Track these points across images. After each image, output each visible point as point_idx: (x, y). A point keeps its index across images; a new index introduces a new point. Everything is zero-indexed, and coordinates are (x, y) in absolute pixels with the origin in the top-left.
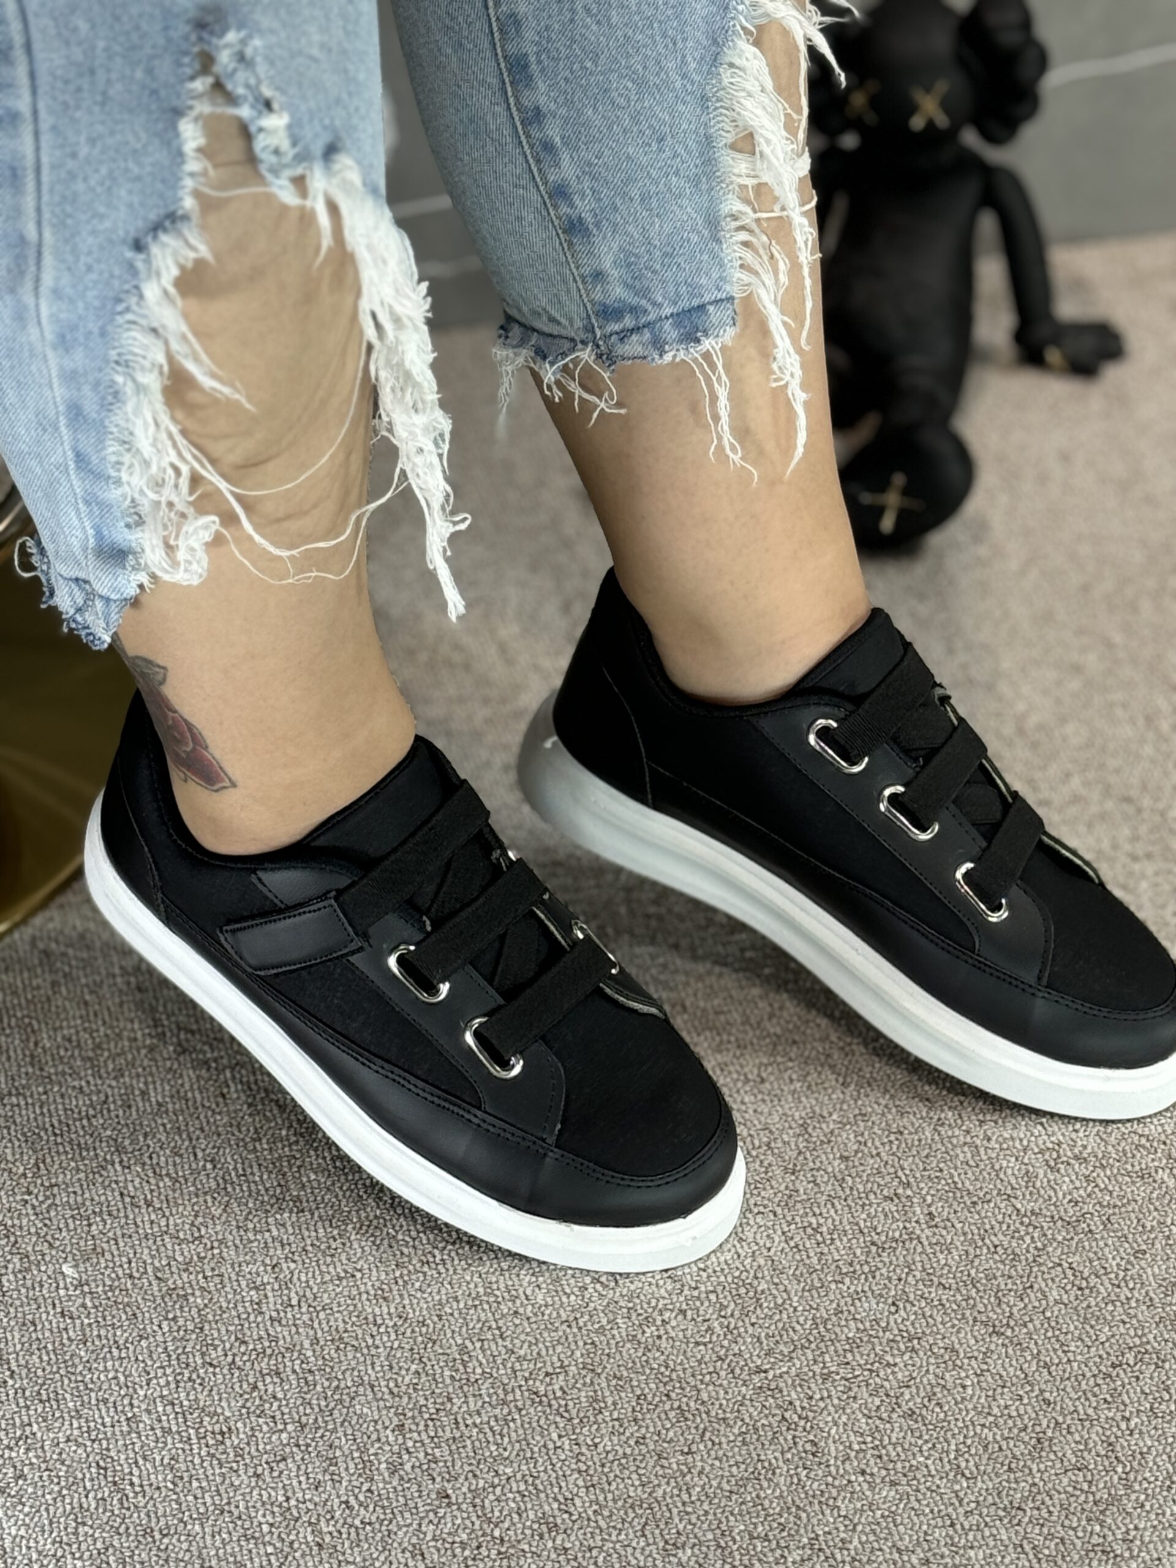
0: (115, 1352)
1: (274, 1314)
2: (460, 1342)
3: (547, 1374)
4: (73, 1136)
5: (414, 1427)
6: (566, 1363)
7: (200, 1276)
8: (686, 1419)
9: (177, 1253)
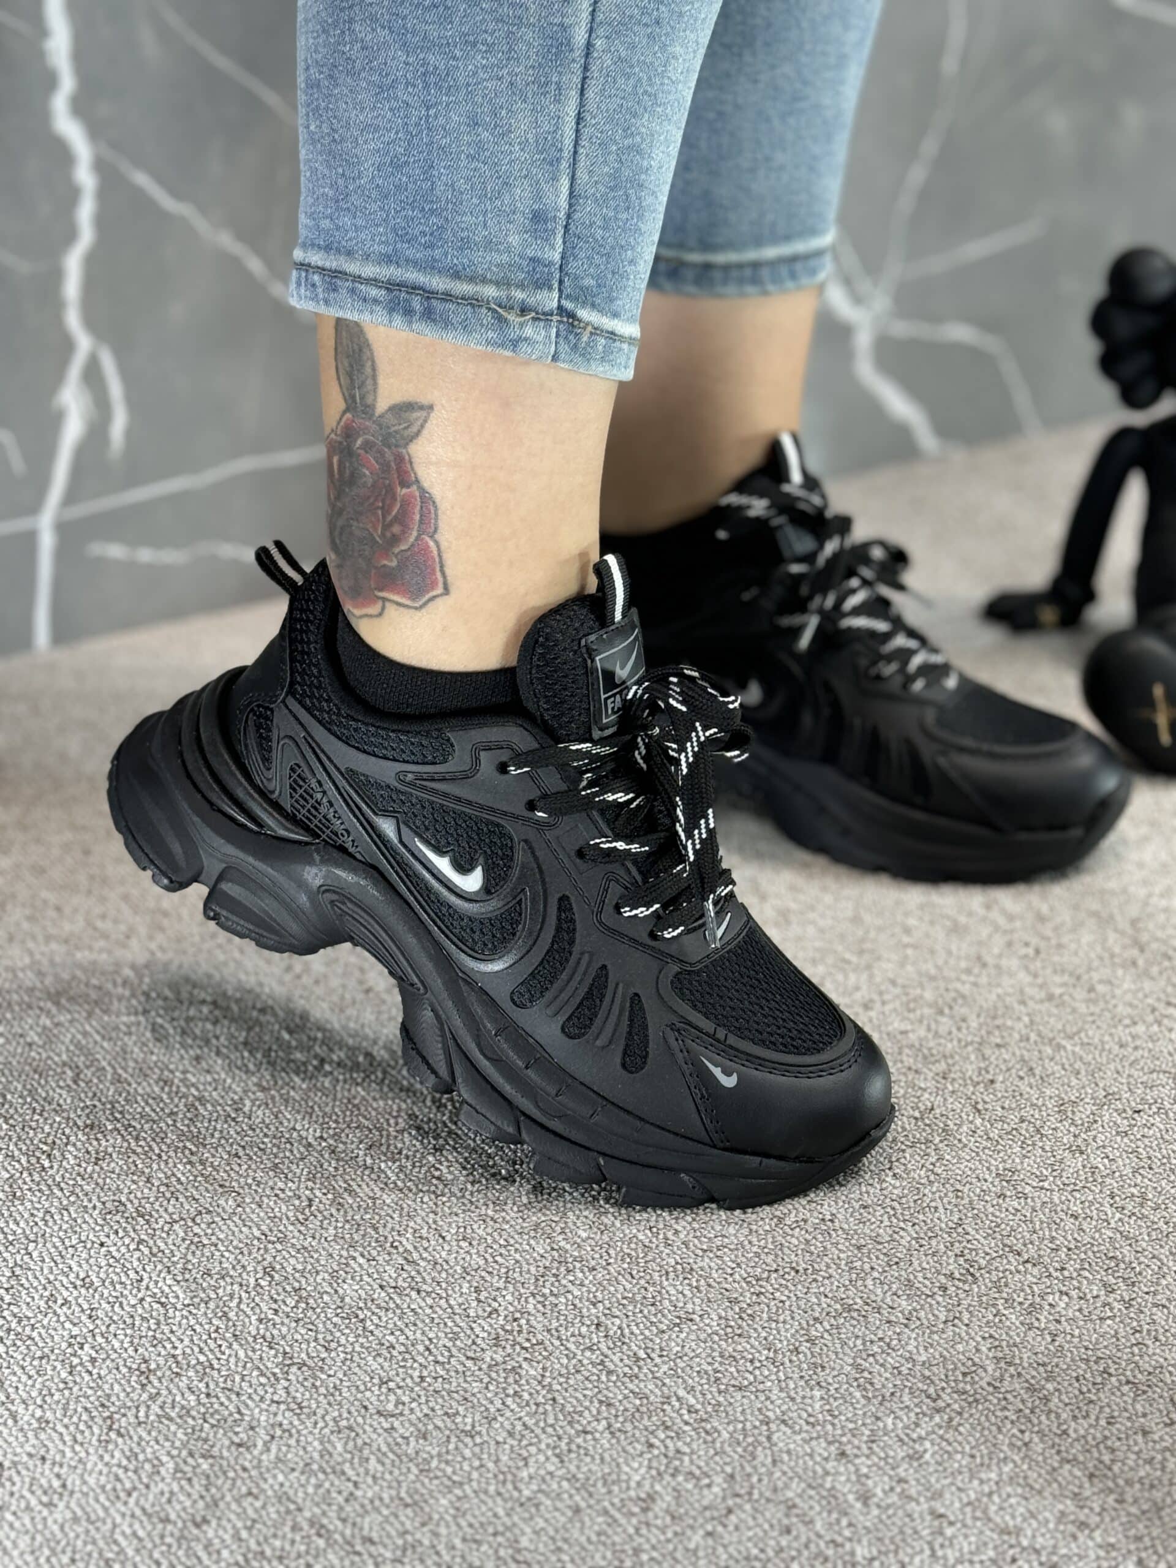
0: (468, 1440)
1: (626, 1370)
2: (851, 1361)
3: (964, 1374)
4: (294, 1241)
5: (855, 1451)
6: (977, 1360)
7: (518, 1348)
8: (1144, 1392)
9: (477, 1330)
